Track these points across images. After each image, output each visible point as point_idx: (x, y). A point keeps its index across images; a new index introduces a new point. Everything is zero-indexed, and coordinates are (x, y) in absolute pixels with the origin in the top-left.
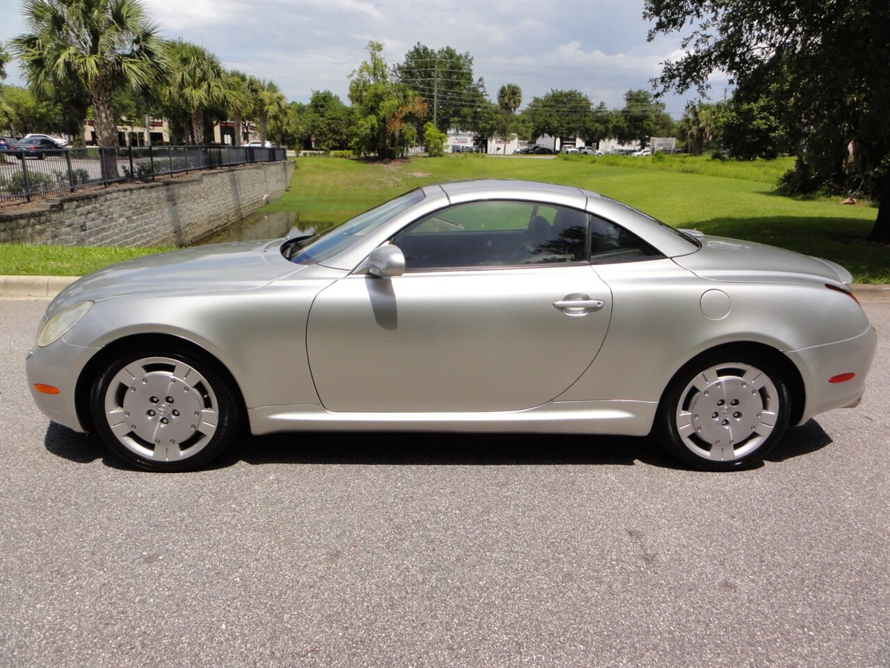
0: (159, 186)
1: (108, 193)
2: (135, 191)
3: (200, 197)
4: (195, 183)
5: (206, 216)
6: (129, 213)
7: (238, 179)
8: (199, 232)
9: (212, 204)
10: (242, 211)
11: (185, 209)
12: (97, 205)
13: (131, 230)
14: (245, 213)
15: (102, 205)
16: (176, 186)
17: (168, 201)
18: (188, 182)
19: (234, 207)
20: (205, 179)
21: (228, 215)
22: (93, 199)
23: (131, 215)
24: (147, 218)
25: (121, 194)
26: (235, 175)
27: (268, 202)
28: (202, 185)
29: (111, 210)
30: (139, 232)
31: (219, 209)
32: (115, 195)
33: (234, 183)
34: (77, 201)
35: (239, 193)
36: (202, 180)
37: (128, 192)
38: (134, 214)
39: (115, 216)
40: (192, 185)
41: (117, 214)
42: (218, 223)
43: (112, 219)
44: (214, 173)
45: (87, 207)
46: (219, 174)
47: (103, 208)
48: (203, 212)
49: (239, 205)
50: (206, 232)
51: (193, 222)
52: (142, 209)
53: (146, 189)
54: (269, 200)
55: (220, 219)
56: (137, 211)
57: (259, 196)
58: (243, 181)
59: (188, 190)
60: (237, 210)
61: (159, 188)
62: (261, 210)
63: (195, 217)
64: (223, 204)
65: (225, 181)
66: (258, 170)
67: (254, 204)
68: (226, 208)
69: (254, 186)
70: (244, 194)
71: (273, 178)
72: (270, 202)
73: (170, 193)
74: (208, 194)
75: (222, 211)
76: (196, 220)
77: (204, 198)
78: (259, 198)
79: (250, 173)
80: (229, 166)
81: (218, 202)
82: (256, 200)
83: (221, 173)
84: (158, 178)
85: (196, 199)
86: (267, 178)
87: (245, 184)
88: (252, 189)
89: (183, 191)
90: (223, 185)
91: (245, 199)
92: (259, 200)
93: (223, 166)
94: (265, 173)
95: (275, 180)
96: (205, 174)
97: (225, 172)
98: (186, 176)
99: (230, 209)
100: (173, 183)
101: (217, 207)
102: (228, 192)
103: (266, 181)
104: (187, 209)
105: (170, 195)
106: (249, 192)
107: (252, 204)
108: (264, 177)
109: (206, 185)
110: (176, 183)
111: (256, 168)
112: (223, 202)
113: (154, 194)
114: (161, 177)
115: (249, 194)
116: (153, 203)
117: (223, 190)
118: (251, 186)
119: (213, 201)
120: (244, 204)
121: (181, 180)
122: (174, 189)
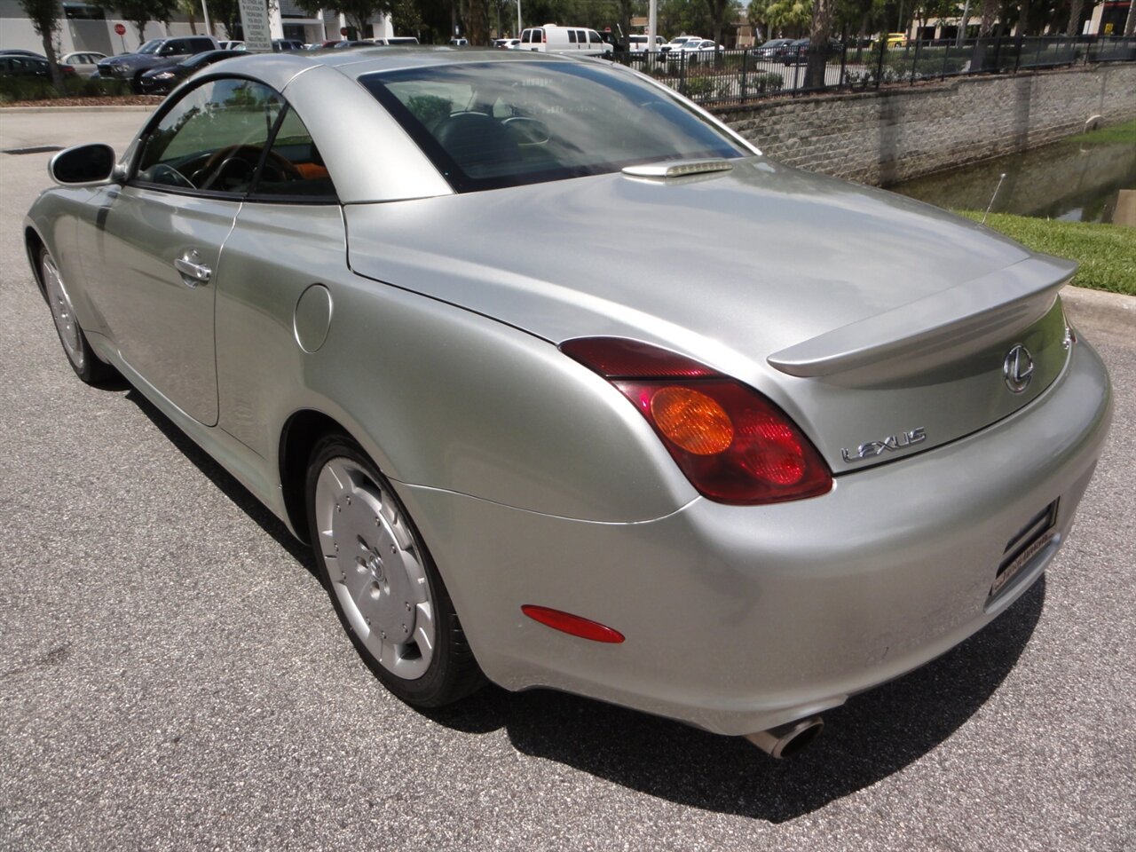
0: (869, 97)
1: (778, 105)
2: (824, 103)
3: (946, 114)
4: (940, 94)
5: (949, 142)
6: (806, 132)
7: (1037, 89)
8: (926, 165)
9: (967, 126)
10: (1030, 138)
11: (910, 131)
12: (757, 121)
13: (805, 154)
15: (764, 120)
16: (901, 97)
17: (881, 118)
18: (928, 92)
19: (1013, 133)
20: (965, 89)
21: (996, 144)
22: (753, 113)
23: (807, 135)
24: (835, 140)
25: (799, 107)
26: (1030, 83)
27: (1095, 126)
28: (954, 98)
29: (778, 127)
30: (816, 158)
31: (980, 133)
32: (789, 108)
33: (1024, 95)
34: (727, 113)
35: (1032, 110)
36: (956, 89)
37: (812, 105)
38: (813, 134)
39: (781, 135)
40: (933, 97)
41: (786, 132)
42: (972, 154)
43: (776, 139)
44: (987, 80)
45: (740, 122)
46: (997, 81)
47: (765, 124)
48: (946, 136)
49: (1027, 130)
50: (943, 166)
51: (920, 150)
52: (829, 128)
53: (845, 100)
54: (1099, 123)
55: (976, 148)
56: (821, 130)
57: (1077, 117)
58: (1048, 92)
59: (925, 105)
60: (1018, 138)
61: (868, 100)
62: (1075, 139)
63: (926, 144)
64: (991, 127)
65: (1007, 91)
66: (1089, 74)
67: (1063, 128)
68: (995, 132)
69: (1070, 100)
70: (1043, 113)
71: (1122, 88)
72: (1100, 127)
73: (887, 107)
74: (963, 110)
75: (985, 138)
76: (927, 148)
77: (953, 116)
78: (1075, 120)
79: (1067, 80)
80: (1033, 68)
81: (981, 124)
82: (1069, 124)
83: (1000, 78)
84: (886, 86)
85: (936, 117)
86: (1106, 89)
87: (1051, 97)
88: (1064, 106)
89: (913, 105)
90: (1000, 98)
91: (1041, 121)
92: (1075, 123)
93: (1021, 69)
94: (1105, 79)
95: (1126, 91)
96: (966, 81)
97: (1010, 77)
98: (936, 84)
99: (1004, 135)
100: (897, 93)
101: (977, 131)
102: (1006, 108)
103: (1103, 92)
104: (915, 132)
105: (887, 109)
106: (1056, 109)
107: (1055, 129)
108: (1100, 87)
109: (964, 97)
110: (903, 93)
111: (1086, 71)
112: (992, 123)
113: (858, 108)
114: (895, 85)
115: (1055, 112)
116: (852, 121)
117: (997, 106)
118: (1064, 100)
119: (972, 122)
120: (1038, 128)
121: (916, 89)
122: (898, 101)
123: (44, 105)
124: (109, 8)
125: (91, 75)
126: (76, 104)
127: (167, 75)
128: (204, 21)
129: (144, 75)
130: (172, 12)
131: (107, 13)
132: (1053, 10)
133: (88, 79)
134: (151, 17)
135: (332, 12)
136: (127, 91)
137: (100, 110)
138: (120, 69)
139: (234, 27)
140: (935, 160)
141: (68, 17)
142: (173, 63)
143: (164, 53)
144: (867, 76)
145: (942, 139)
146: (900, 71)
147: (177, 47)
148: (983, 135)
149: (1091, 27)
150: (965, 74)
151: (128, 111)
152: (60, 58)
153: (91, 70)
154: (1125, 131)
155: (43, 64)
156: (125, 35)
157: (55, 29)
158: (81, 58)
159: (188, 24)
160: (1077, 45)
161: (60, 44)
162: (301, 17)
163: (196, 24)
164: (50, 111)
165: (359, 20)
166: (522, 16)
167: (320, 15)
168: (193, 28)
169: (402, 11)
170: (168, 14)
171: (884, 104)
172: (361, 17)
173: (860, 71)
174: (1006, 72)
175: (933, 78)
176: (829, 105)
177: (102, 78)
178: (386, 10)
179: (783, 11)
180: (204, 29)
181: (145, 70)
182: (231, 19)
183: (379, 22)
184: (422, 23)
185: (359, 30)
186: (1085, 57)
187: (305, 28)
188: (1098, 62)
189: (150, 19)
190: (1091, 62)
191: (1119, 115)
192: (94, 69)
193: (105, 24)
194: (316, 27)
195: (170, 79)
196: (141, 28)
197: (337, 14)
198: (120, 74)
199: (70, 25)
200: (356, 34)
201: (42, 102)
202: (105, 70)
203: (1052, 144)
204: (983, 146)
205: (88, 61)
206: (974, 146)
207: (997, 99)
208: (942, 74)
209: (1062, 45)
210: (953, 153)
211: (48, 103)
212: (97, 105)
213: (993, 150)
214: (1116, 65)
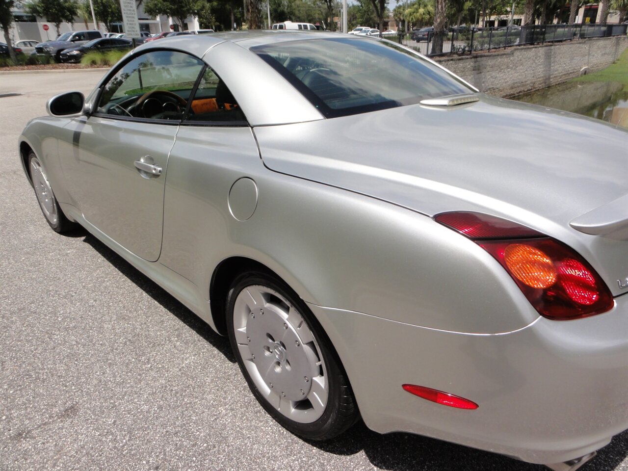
0: (467, 58)
2: (443, 62)
3: (508, 67)
4: (504, 56)
5: (509, 83)
7: (555, 53)
9: (519, 74)
10: (551, 80)
11: (489, 77)
14: (553, 81)
16: (484, 59)
17: (474, 70)
18: (498, 55)
19: (543, 77)
20: (517, 53)
21: (534, 83)
26: (551, 50)
27: (585, 73)
28: (512, 58)
31: (526, 77)
33: (548, 56)
35: (552, 65)
36: (513, 54)
40: (501, 58)
42: (522, 89)
44: (528, 48)
46: (534, 49)
48: (508, 79)
49: (550, 75)
51: (495, 87)
53: (454, 60)
54: (588, 71)
55: (523, 86)
57: (576, 68)
58: (561, 55)
59: (497, 62)
60: (546, 79)
61: (466, 60)
62: (575, 80)
63: (498, 84)
64: (531, 74)
65: (540, 54)
66: (581, 45)
67: (569, 74)
68: (533, 77)
69: (572, 59)
70: (558, 66)
71: (599, 52)
72: (588, 74)
73: (477, 64)
74: (517, 65)
75: (528, 80)
76: (498, 86)
77: (511, 68)
78: (575, 69)
79: (570, 48)
80: (552, 42)
81: (526, 72)
82: (571, 71)
83: (536, 47)
84: (475, 53)
85: (502, 69)
86: (591, 52)
87: (562, 57)
88: (569, 62)
89: (490, 62)
90: (536, 58)
91: (558, 70)
92: (575, 71)
93: (546, 42)
94: (590, 47)
95: (601, 54)
96: (518, 49)
97: (541, 47)
98: (502, 51)
99: (539, 78)
100: (481, 56)
101: (524, 76)
102: (539, 63)
103: (589, 54)
104: (492, 77)
105: (476, 65)
106: (565, 64)
107: (565, 75)
108: (587, 51)
109: (517, 58)
110: (485, 56)
111: (580, 43)
112: (532, 72)
113: (461, 65)
114: (480, 52)
115: (565, 65)
116: (459, 71)
117: (534, 62)
118: (569, 59)
119: (521, 71)
120: (556, 74)
121: (491, 54)
122: (482, 61)
123: (5, 70)
124: (39, 16)
125: (31, 53)
126: (24, 69)
127: (75, 53)
128: (93, 22)
129: (62, 53)
130: (75, 17)
131: (38, 18)
132: (559, 10)
133: (30, 55)
134: (63, 20)
135: (165, 16)
136: (52, 62)
137: (38, 73)
138: (48, 50)
139: (110, 25)
140: (503, 92)
141: (16, 21)
142: (79, 46)
143: (73, 40)
144: (465, 47)
145: (506, 81)
146: (482, 44)
147: (79, 37)
148: (528, 78)
149: (579, 19)
150: (517, 45)
151: (53, 72)
152: (14, 44)
153: (31, 50)
154: (601, 75)
155: (4, 47)
156: (48, 31)
157: (10, 27)
158: (25, 43)
159: (84, 24)
160: (575, 29)
161: (13, 36)
162: (147, 19)
163: (88, 24)
164: (8, 74)
165: (180, 21)
166: (270, 17)
167: (158, 18)
168: (87, 26)
169: (204, 15)
170: (73, 19)
171: (475, 62)
172: (181, 19)
173: (460, 44)
174: (538, 44)
175: (499, 48)
176: (446, 63)
177: (38, 54)
178: (195, 14)
179: (414, 13)
180: (93, 27)
181: (63, 50)
182: (108, 21)
183: (191, 21)
184: (215, 22)
185: (180, 26)
186: (579, 35)
187: (150, 26)
188: (585, 38)
189: (62, 22)
190: (582, 38)
191: (598, 66)
192: (33, 50)
193: (37, 24)
194: (156, 25)
195: (77, 54)
196: (58, 26)
197: (168, 17)
198: (48, 52)
199: (17, 25)
200: (178, 28)
201: (4, 68)
202: (40, 50)
203: (564, 82)
204: (528, 84)
205: (29, 45)
206: (523, 84)
207: (534, 58)
208: (504, 45)
209: (566, 29)
210: (512, 88)
211: (8, 69)
212: (36, 69)
213: (533, 86)
214: (594, 40)
